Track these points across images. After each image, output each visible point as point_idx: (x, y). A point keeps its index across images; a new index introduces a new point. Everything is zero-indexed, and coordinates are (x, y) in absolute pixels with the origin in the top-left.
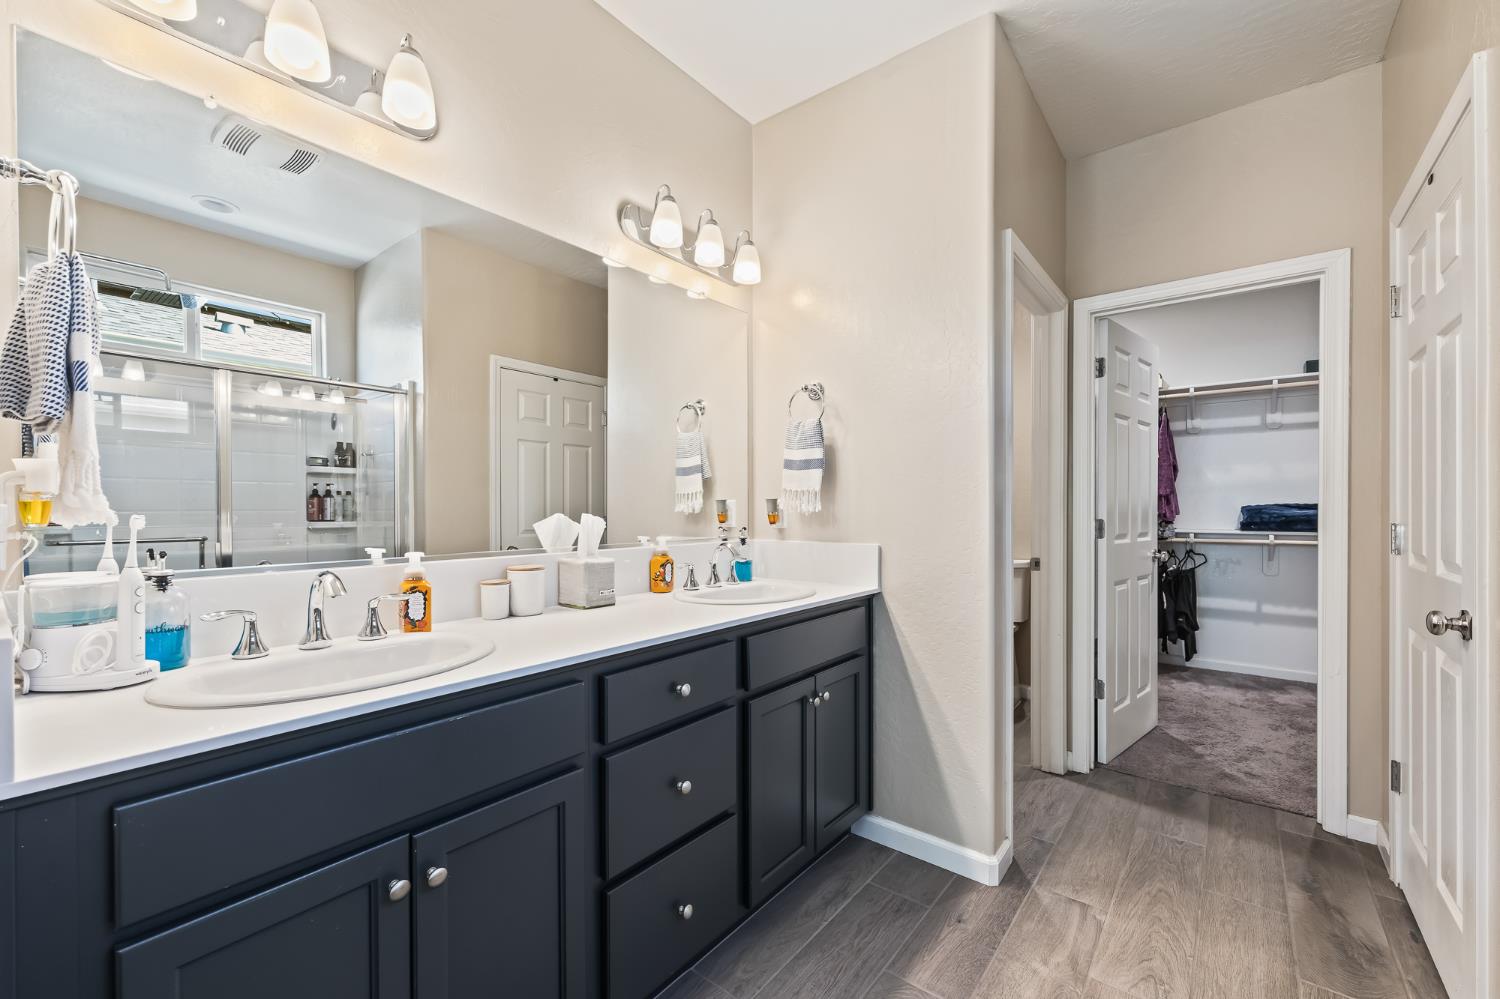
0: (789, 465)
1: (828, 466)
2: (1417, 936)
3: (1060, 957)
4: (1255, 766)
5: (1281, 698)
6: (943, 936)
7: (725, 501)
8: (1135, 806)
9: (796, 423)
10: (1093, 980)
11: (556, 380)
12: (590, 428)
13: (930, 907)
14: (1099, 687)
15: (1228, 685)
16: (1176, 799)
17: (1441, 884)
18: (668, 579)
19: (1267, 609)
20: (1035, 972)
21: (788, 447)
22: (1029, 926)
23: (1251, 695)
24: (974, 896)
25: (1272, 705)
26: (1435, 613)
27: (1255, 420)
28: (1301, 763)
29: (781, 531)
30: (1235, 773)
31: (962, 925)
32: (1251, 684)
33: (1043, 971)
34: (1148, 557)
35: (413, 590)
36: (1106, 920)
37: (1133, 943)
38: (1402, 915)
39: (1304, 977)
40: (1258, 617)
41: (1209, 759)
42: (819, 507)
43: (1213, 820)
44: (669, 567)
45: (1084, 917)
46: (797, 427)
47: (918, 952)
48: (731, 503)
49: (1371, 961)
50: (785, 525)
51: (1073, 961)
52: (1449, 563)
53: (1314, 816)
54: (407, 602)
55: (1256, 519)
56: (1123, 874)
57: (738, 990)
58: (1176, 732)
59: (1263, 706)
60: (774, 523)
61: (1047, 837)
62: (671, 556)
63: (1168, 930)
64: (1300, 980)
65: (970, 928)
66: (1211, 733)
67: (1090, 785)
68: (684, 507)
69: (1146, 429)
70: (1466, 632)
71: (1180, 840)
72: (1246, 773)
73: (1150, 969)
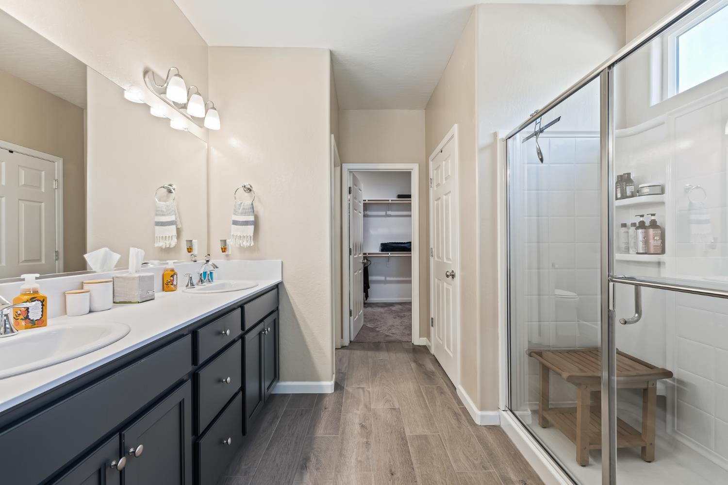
0: (235, 223)
1: (256, 224)
2: (440, 365)
3: (362, 406)
4: (393, 331)
5: (393, 308)
6: (322, 416)
7: (191, 241)
8: (366, 352)
9: (239, 203)
10: (373, 409)
11: (11, 152)
12: (43, 190)
13: (313, 409)
14: (350, 312)
15: (379, 307)
16: (376, 346)
17: (446, 348)
18: (175, 283)
19: (388, 279)
20: (356, 414)
21: (235, 214)
22: (349, 401)
23: (386, 309)
24: (327, 399)
25: (392, 311)
26: (448, 272)
27: (383, 213)
28: (404, 327)
29: (227, 256)
30: (389, 334)
31: (327, 410)
32: (384, 305)
33: (358, 412)
34: (360, 262)
35: (32, 300)
36: (370, 390)
37: (380, 394)
38: (436, 361)
39: (421, 385)
40: (385, 282)
41: (381, 331)
42: (252, 244)
43: (388, 350)
44: (175, 276)
45: (364, 391)
46: (240, 205)
47: (315, 425)
48: (195, 242)
49: (433, 375)
50: (230, 253)
51: (366, 406)
52: (448, 259)
53: (411, 342)
54: (27, 309)
55: (386, 247)
56: (370, 374)
57: (246, 473)
58: (369, 325)
59: (390, 312)
60: (225, 251)
61: (343, 370)
62: (176, 271)
63: (387, 386)
64: (420, 386)
65: (330, 409)
66: (379, 323)
67: (351, 349)
68: (161, 244)
69: (360, 214)
70: (453, 276)
71: (381, 358)
72: (392, 334)
73: (386, 399)
